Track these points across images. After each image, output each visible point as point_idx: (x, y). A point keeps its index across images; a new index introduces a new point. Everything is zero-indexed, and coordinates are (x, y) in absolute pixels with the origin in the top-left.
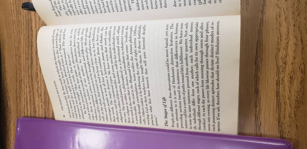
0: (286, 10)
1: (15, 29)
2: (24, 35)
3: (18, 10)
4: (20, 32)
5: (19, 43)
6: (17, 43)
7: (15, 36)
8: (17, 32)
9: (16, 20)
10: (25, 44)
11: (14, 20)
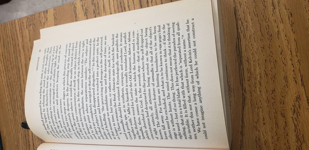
0: (265, 134)
1: (13, 128)
2: (22, 134)
3: (14, 109)
4: (18, 131)
5: (18, 142)
6: (16, 141)
7: (13, 134)
8: (16, 131)
9: (13, 119)
10: (23, 142)
11: (11, 119)
